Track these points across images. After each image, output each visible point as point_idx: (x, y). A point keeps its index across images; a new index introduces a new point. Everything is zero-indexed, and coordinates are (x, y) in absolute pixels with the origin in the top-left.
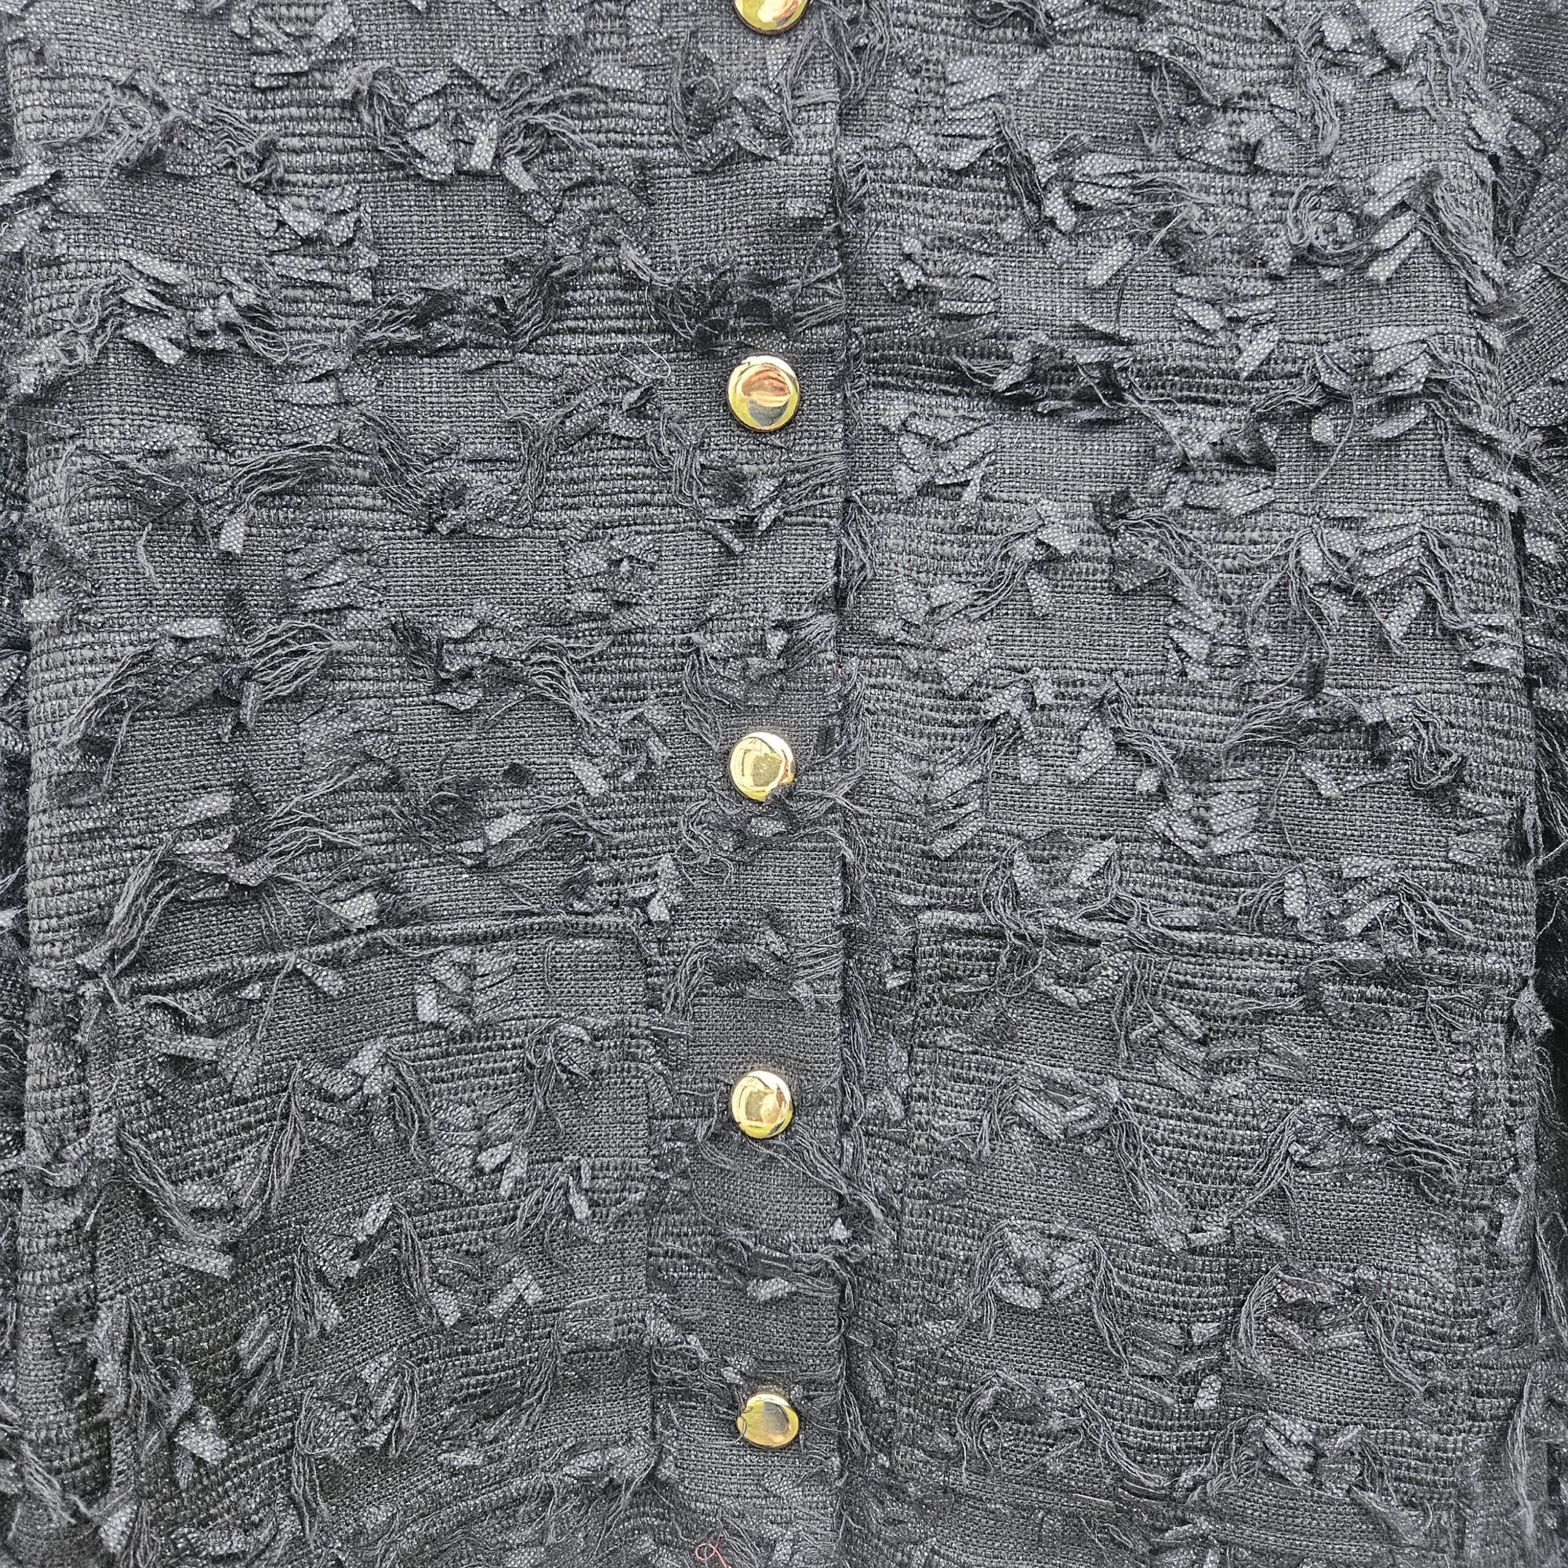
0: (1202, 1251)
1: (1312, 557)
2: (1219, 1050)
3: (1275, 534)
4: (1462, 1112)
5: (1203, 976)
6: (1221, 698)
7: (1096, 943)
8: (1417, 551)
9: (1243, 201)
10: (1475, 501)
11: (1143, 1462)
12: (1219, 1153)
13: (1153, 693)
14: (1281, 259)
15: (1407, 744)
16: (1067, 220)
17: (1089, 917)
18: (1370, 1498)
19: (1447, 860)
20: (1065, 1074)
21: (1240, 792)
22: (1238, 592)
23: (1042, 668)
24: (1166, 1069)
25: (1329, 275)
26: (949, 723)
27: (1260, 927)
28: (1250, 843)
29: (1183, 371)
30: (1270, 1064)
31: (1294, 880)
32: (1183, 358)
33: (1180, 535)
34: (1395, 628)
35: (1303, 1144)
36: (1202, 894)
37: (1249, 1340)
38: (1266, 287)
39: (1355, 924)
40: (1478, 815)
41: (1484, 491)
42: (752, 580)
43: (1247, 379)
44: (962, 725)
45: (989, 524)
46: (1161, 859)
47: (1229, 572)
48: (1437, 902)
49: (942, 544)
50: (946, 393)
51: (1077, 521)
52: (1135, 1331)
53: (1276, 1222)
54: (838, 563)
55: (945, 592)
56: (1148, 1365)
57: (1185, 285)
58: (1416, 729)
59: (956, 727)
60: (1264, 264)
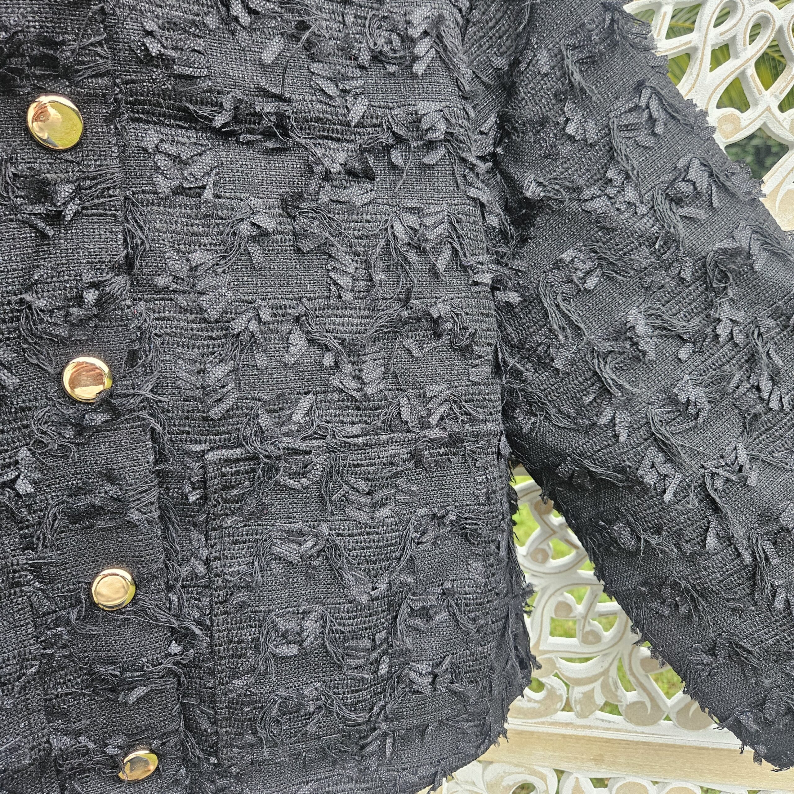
0: (377, 599)
1: (399, 230)
2: (378, 496)
3: (379, 216)
4: (482, 500)
5: (366, 459)
6: (360, 309)
7: (309, 453)
8: (447, 225)
9: (341, 19)
10: (469, 197)
11: (355, 709)
12: (381, 547)
13: (324, 309)
14: (365, 58)
15: (449, 325)
16: (245, 19)
17: (304, 439)
18: (456, 686)
19: (469, 380)
20: (299, 525)
21: (375, 360)
22: (362, 249)
23: (261, 300)
24: (351, 511)
25: (392, 69)
26: (210, 338)
27: (391, 429)
28: (382, 386)
29: (319, 120)
30: (401, 497)
31: (404, 401)
32: (319, 112)
33: (329, 218)
34: (441, 266)
35: (417, 532)
36: (361, 416)
37: (402, 634)
38: (358, 72)
39: (434, 419)
40: (480, 357)
41: (473, 192)
42: (63, 255)
43: (355, 127)
44: (219, 338)
45: (220, 213)
46: (338, 401)
47: (357, 238)
48: (466, 402)
49: (192, 226)
50: (181, 127)
51: (272, 210)
52: (347, 648)
53: (408, 573)
54: (125, 241)
55: (197, 257)
56: (354, 662)
57: (315, 67)
58: (452, 317)
59: (214, 339)
60: (356, 59)
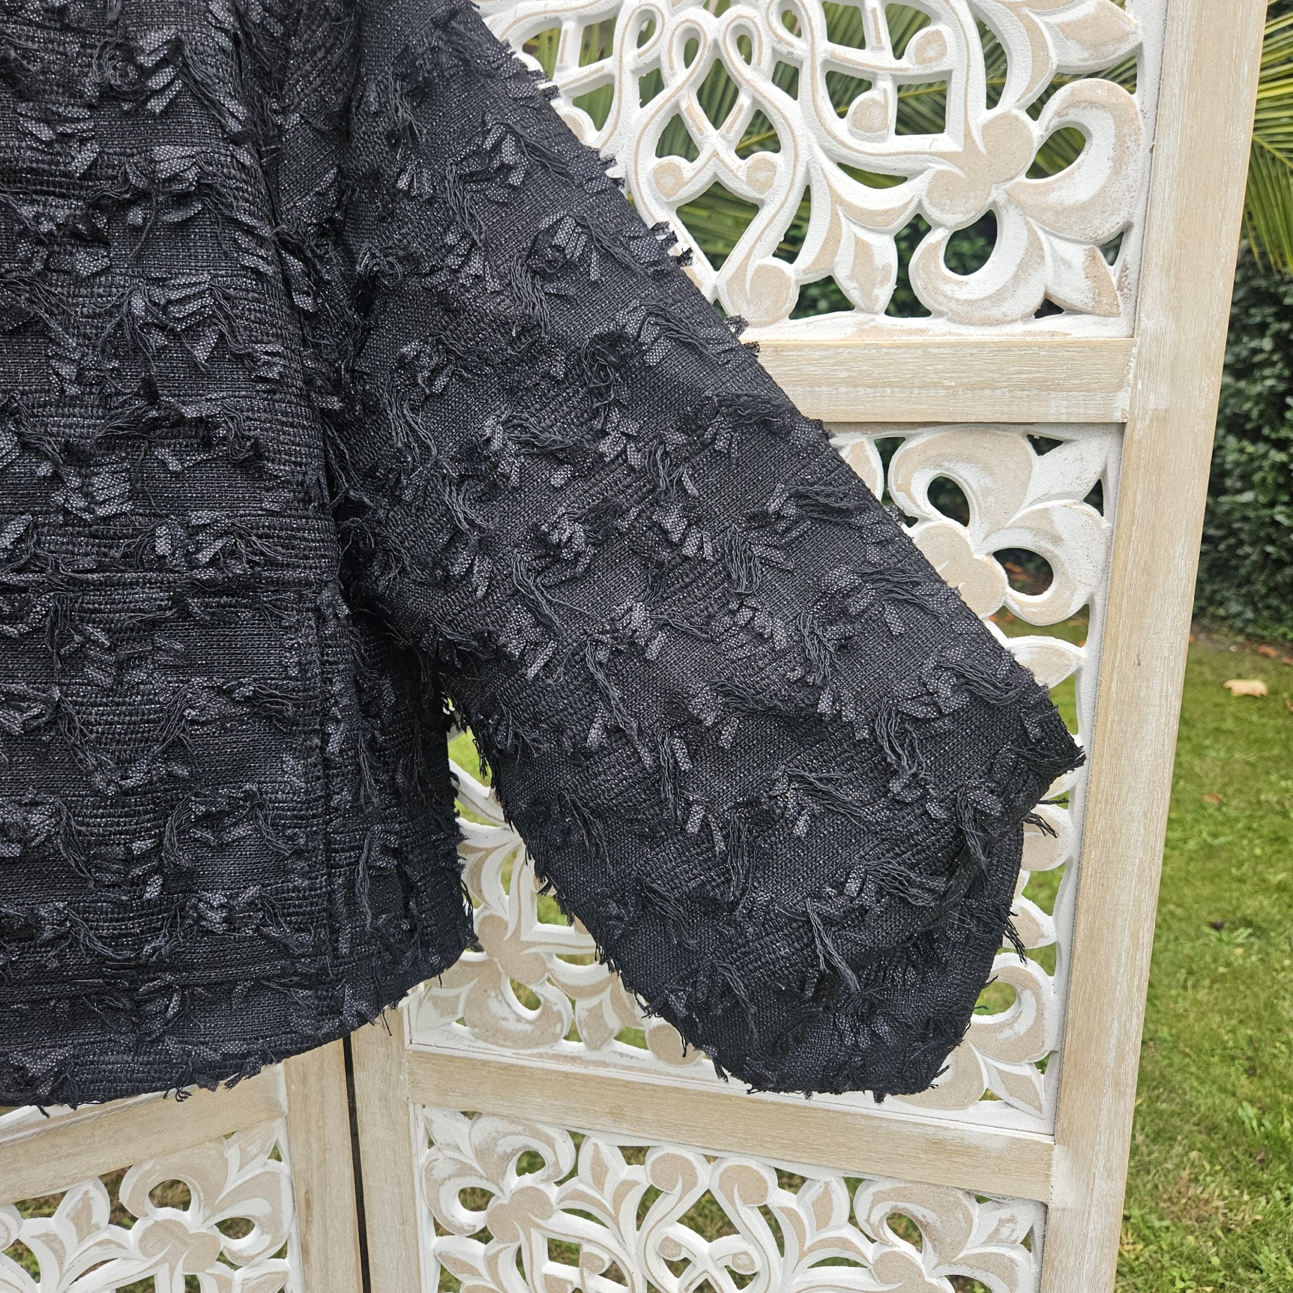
0: (132, 791)
1: (138, 304)
2: (123, 653)
3: (114, 290)
4: (294, 672)
5: (106, 604)
6: (92, 407)
7: (24, 590)
8: (209, 301)
10: (245, 268)
11: (117, 945)
12: (135, 723)
13: (45, 406)
14: (90, 91)
15: (222, 432)
17: (19, 571)
19: (262, 509)
20: (20, 687)
21: (114, 473)
22: (94, 331)
24: (91, 672)
25: (126, 106)
27: (140, 566)
28: (127, 507)
30: (163, 658)
31: (161, 531)
33: (47, 291)
34: (201, 354)
35: (193, 708)
36: (99, 546)
37: (172, 845)
38: (86, 113)
39: (204, 557)
40: (277, 477)
41: (249, 261)
43: (79, 178)
46: (67, 525)
47: (88, 317)
48: (260, 537)
52: (95, 857)
53: (183, 764)
56: (108, 878)
58: (226, 423)
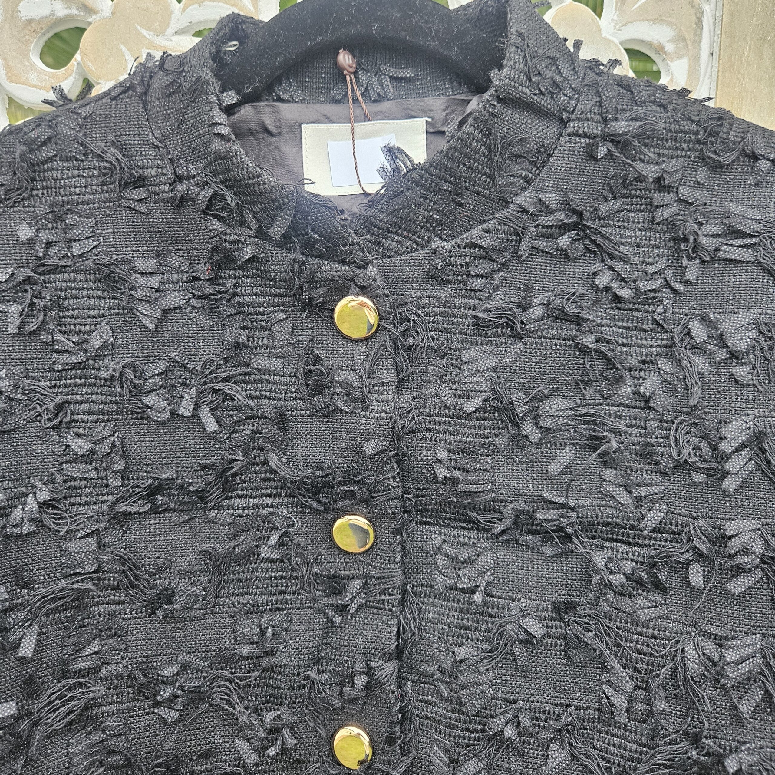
1: (692, 656)
3: (668, 634)
8: (758, 660)
9: (642, 424)
13: (593, 722)
16: (535, 436)
22: (645, 667)
23: (523, 701)
25: (698, 478)
26: (467, 730)
29: (607, 524)
32: (608, 517)
33: (608, 627)
42: (346, 638)
43: (650, 532)
44: (476, 731)
45: (490, 610)
47: (640, 653)
49: (462, 620)
50: (463, 528)
51: (544, 613)
54: (398, 632)
55: (462, 651)
57: (608, 473)
59: (471, 732)
60: (657, 463)
